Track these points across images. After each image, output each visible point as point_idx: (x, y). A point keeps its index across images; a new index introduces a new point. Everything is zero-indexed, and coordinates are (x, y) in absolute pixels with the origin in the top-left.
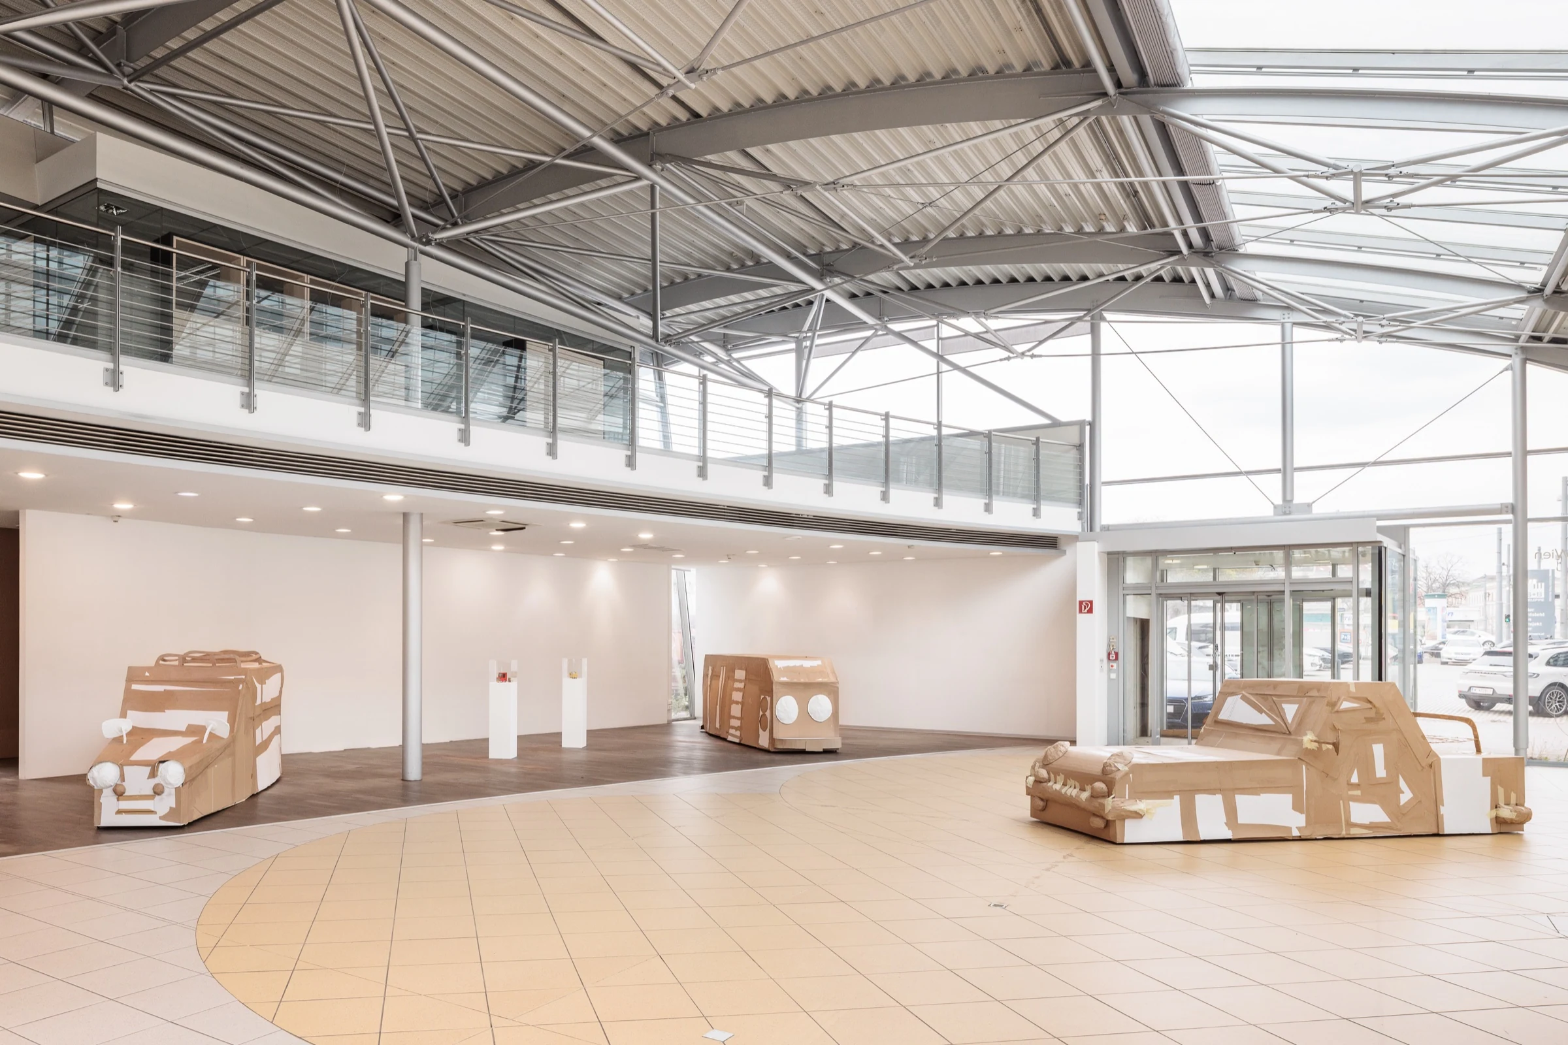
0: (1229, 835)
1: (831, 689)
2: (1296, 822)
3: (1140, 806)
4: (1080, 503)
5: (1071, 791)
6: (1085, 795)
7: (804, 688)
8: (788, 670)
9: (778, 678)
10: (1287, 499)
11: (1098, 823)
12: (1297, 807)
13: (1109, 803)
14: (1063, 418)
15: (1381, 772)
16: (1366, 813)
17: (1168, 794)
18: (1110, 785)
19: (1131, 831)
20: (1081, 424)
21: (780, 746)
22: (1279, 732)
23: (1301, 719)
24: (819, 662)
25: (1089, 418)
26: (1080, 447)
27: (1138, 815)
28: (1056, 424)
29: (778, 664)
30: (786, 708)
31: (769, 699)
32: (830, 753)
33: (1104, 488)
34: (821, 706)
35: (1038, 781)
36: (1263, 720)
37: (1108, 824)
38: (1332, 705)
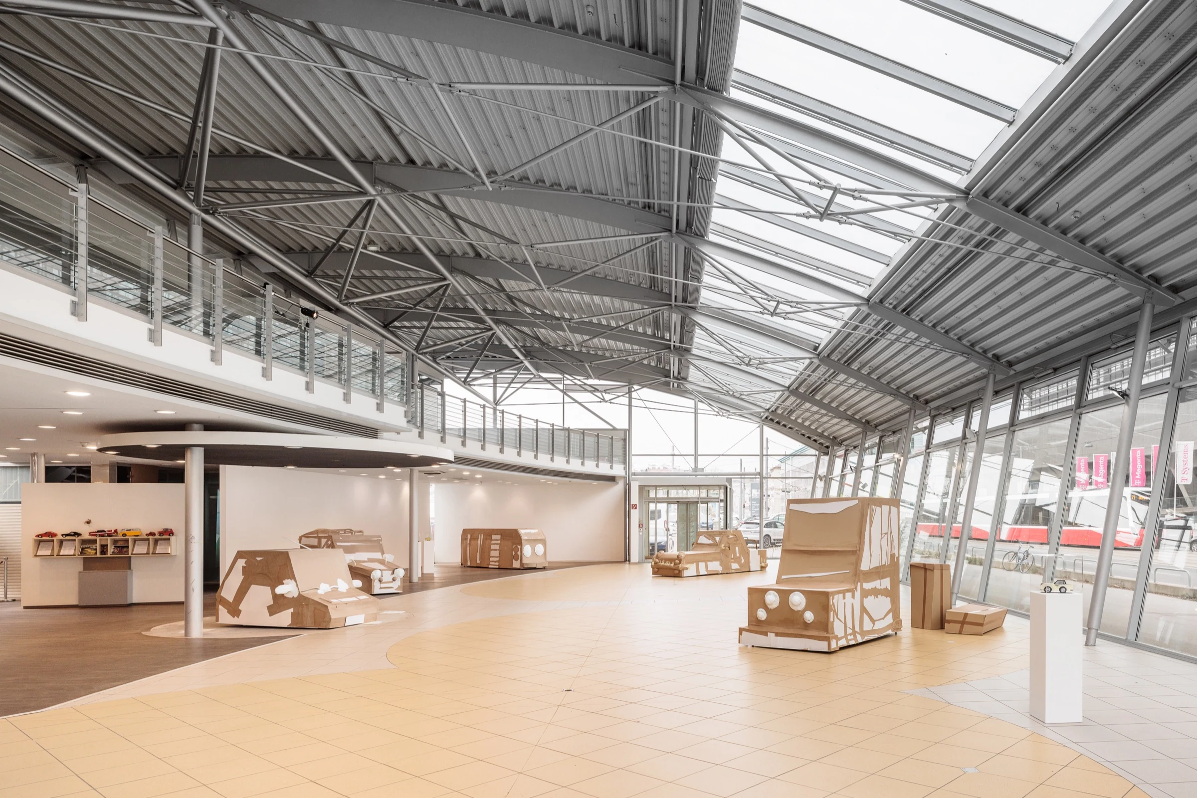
0: (706, 573)
1: (543, 542)
2: (720, 569)
3: (687, 566)
4: (624, 463)
5: (668, 564)
6: (672, 565)
7: (534, 541)
8: (526, 534)
9: (524, 537)
10: (696, 466)
11: (677, 572)
12: (720, 565)
13: (680, 566)
14: (618, 427)
15: (738, 555)
16: (735, 566)
17: (693, 563)
18: (680, 561)
19: (685, 573)
20: (625, 430)
21: (526, 566)
22: (715, 545)
23: (721, 541)
24: (536, 531)
25: (627, 427)
26: (625, 440)
27: (687, 569)
28: (614, 429)
29: (522, 532)
30: (527, 550)
31: (519, 547)
32: (544, 569)
33: (633, 457)
34: (540, 548)
35: (656, 563)
36: (710, 542)
37: (680, 571)
38: (728, 537)
